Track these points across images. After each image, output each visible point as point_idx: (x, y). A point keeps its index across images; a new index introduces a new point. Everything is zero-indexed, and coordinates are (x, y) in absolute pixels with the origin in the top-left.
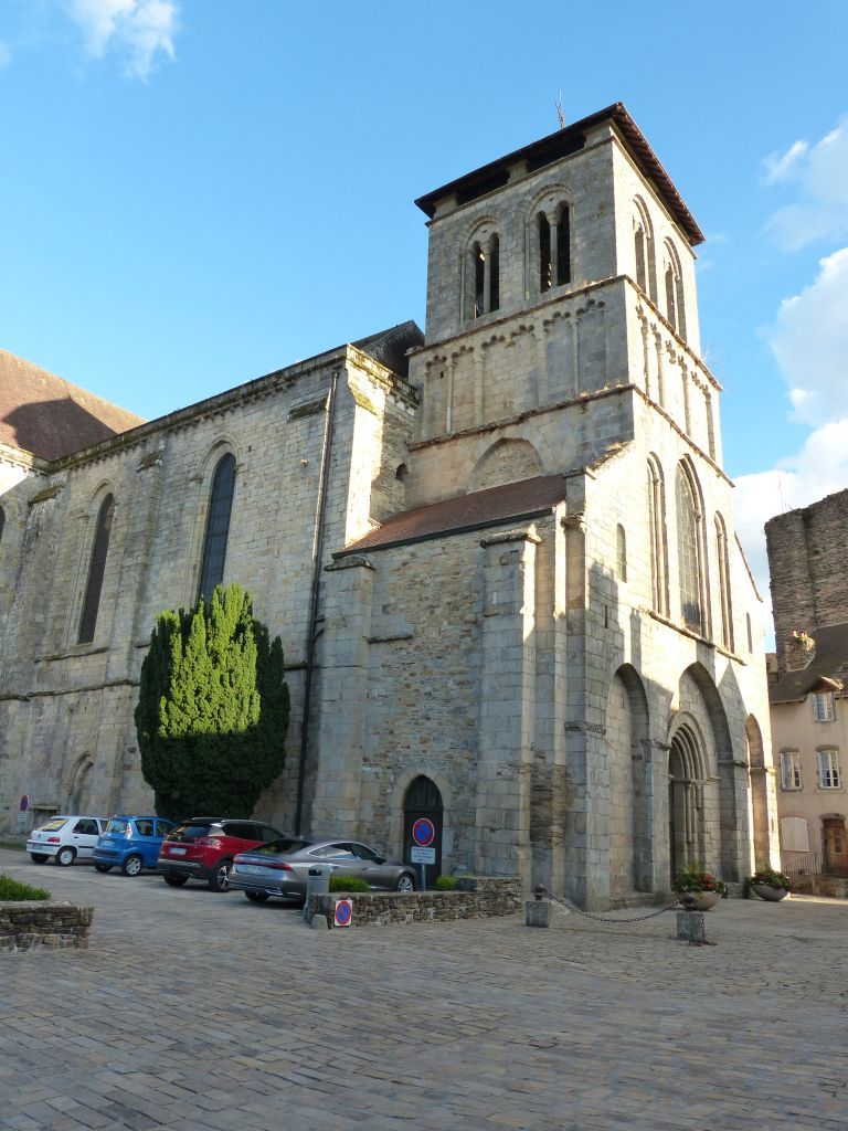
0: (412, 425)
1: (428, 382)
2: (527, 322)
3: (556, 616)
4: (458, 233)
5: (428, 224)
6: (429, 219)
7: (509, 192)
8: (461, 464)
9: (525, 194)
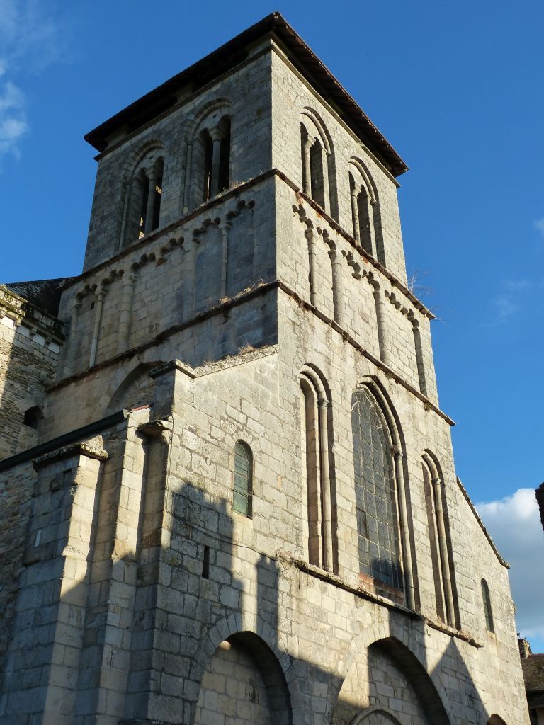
0: (55, 363)
1: (78, 314)
2: (176, 235)
3: (115, 558)
4: (124, 162)
5: (97, 158)
6: (97, 153)
7: (174, 115)
8: (96, 400)
9: (188, 114)
